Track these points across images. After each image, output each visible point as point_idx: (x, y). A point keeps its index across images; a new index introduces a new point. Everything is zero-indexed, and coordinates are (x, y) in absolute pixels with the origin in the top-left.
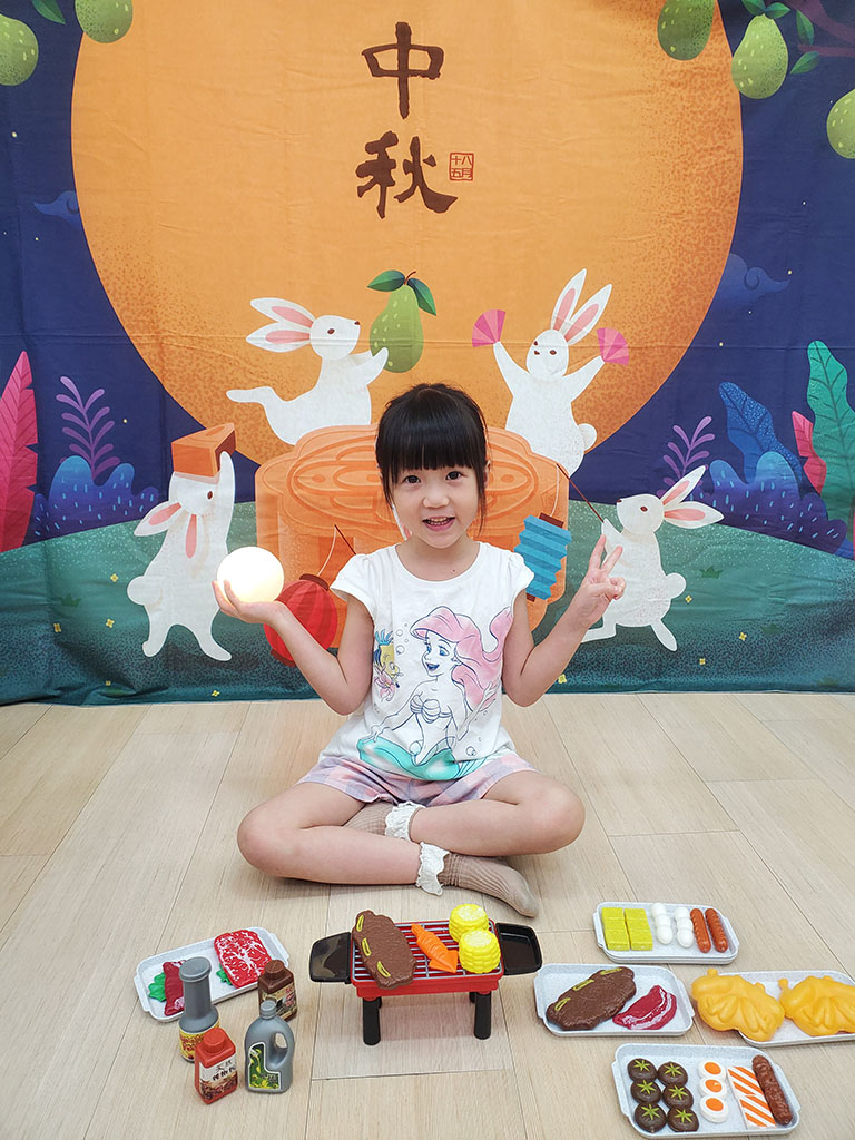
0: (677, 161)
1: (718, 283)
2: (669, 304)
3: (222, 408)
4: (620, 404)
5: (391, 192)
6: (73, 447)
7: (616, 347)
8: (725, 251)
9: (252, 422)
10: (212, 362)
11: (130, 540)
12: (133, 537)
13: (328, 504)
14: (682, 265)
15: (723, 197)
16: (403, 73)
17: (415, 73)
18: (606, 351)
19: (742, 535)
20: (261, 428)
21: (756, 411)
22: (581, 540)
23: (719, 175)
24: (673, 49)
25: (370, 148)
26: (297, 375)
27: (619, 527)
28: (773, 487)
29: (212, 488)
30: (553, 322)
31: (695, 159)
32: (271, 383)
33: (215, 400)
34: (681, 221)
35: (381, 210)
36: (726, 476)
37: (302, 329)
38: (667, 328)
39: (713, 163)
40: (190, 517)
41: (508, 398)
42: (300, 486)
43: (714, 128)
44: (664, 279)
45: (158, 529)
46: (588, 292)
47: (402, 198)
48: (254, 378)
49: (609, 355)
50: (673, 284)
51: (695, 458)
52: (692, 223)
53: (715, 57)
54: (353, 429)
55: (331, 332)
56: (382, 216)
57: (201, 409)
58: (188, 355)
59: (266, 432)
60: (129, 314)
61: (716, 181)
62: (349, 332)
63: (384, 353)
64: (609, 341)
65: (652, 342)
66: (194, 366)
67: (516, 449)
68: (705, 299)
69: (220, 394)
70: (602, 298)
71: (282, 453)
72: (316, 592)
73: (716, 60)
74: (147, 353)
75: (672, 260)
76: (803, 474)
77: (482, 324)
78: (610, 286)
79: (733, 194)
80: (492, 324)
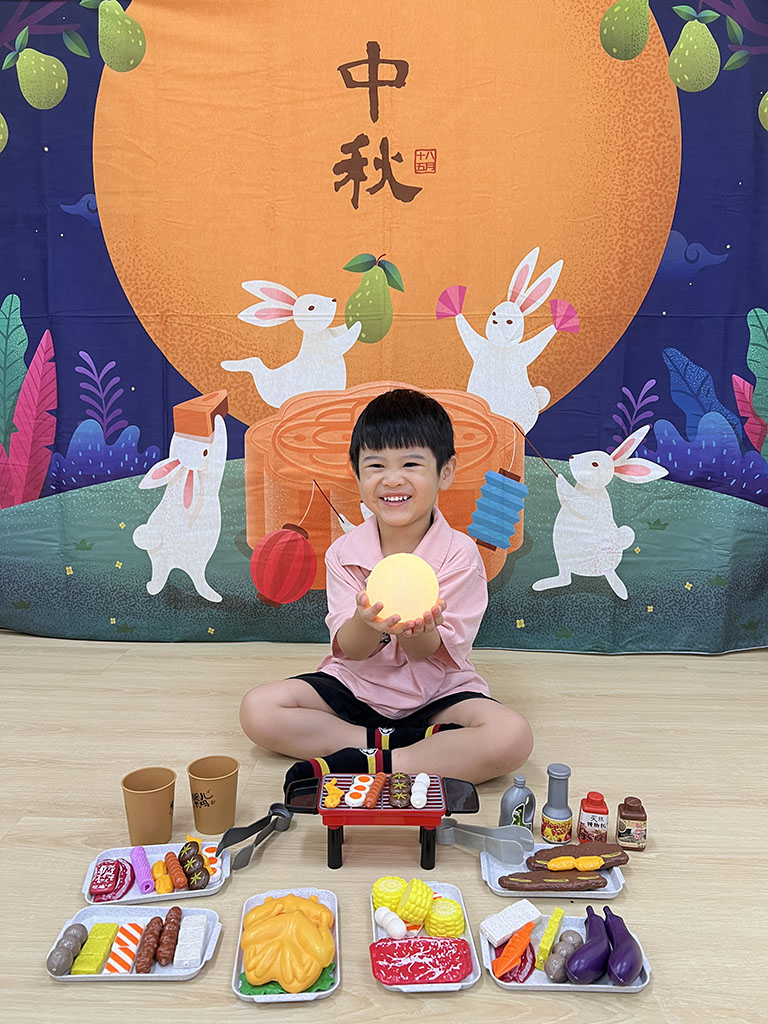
0: (620, 149)
1: (661, 257)
2: (615, 276)
3: (217, 376)
4: (572, 369)
5: (364, 186)
6: (89, 412)
7: (567, 318)
8: (667, 228)
9: (242, 389)
10: (208, 336)
11: (135, 493)
12: (137, 490)
13: (308, 460)
14: (627, 241)
15: (665, 179)
16: (373, 84)
17: (383, 83)
18: (558, 320)
19: (687, 490)
20: (250, 394)
21: (697, 374)
22: (537, 494)
23: (660, 160)
24: (615, 50)
25: (345, 149)
26: (281, 346)
27: (572, 482)
28: (714, 445)
29: (207, 447)
30: (510, 294)
31: (638, 146)
32: (259, 354)
33: (210, 369)
34: (626, 202)
35: (355, 202)
36: (669, 434)
37: (286, 306)
38: (615, 298)
39: (654, 149)
40: (187, 472)
41: (469, 363)
42: (284, 445)
43: (655, 118)
44: (611, 254)
45: (159, 483)
46: (541, 268)
47: (373, 191)
48: (245, 350)
49: (560, 325)
50: (619, 258)
51: (640, 418)
52: (637, 203)
53: (653, 56)
54: (331, 394)
55: (311, 308)
56: (356, 207)
57: (198, 378)
58: (188, 331)
59: (255, 396)
60: (138, 297)
61: (658, 164)
62: (327, 307)
63: (358, 326)
64: (561, 311)
65: (601, 311)
66: (193, 341)
67: (477, 409)
68: (649, 272)
69: (215, 365)
70: (554, 272)
71: (267, 416)
72: (297, 540)
73: (653, 59)
74: (152, 330)
75: (619, 236)
76: (744, 433)
77: (445, 298)
78: (562, 261)
79: (674, 177)
80: (455, 299)
